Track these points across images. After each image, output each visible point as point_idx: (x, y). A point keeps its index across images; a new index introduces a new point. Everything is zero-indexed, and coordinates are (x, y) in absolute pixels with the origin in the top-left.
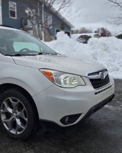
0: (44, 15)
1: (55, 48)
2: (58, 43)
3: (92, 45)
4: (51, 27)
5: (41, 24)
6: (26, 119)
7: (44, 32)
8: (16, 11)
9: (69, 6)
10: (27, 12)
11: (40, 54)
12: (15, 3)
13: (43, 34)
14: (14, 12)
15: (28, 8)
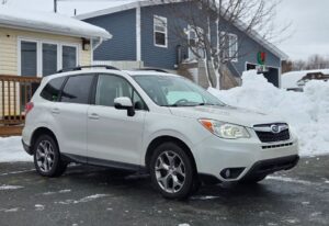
0: (221, 38)
1: (238, 101)
2: (244, 91)
3: (312, 94)
4: (236, 60)
5: (213, 55)
6: (184, 175)
7: (219, 72)
8: (166, 32)
9: (268, 20)
10: (187, 33)
11: (202, 104)
12: (165, 19)
13: (218, 75)
14: (163, 35)
15: (189, 27)
